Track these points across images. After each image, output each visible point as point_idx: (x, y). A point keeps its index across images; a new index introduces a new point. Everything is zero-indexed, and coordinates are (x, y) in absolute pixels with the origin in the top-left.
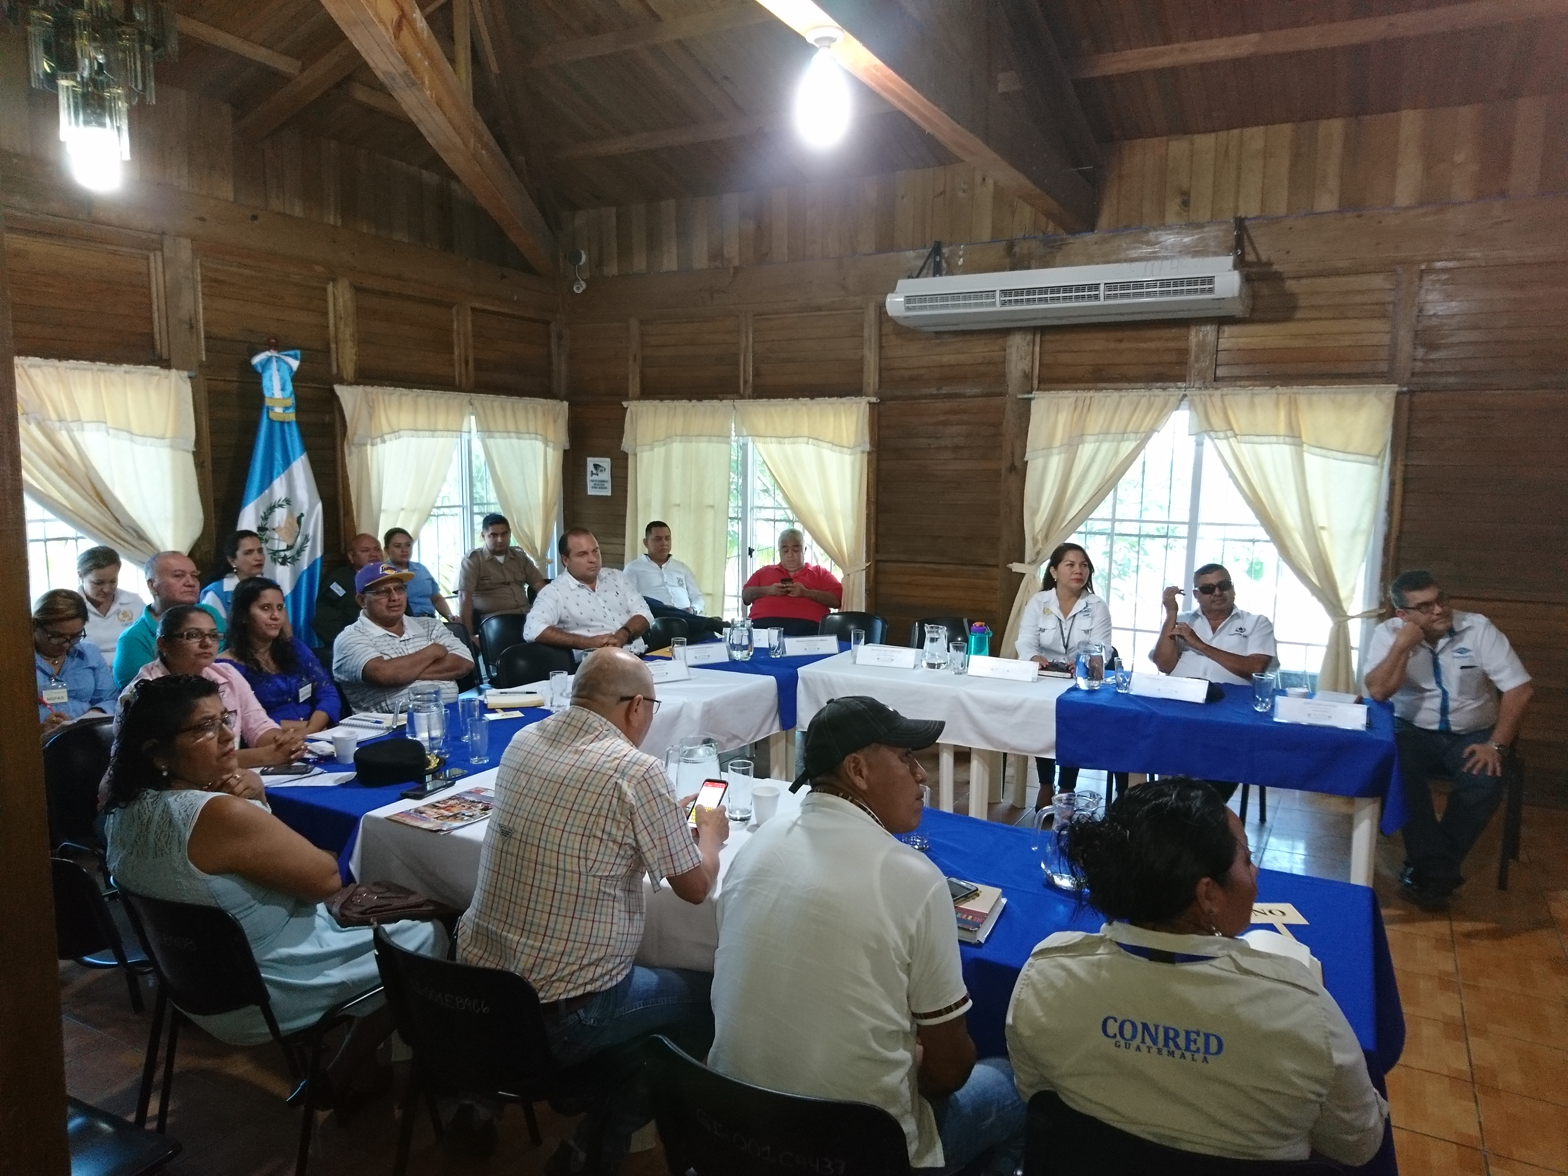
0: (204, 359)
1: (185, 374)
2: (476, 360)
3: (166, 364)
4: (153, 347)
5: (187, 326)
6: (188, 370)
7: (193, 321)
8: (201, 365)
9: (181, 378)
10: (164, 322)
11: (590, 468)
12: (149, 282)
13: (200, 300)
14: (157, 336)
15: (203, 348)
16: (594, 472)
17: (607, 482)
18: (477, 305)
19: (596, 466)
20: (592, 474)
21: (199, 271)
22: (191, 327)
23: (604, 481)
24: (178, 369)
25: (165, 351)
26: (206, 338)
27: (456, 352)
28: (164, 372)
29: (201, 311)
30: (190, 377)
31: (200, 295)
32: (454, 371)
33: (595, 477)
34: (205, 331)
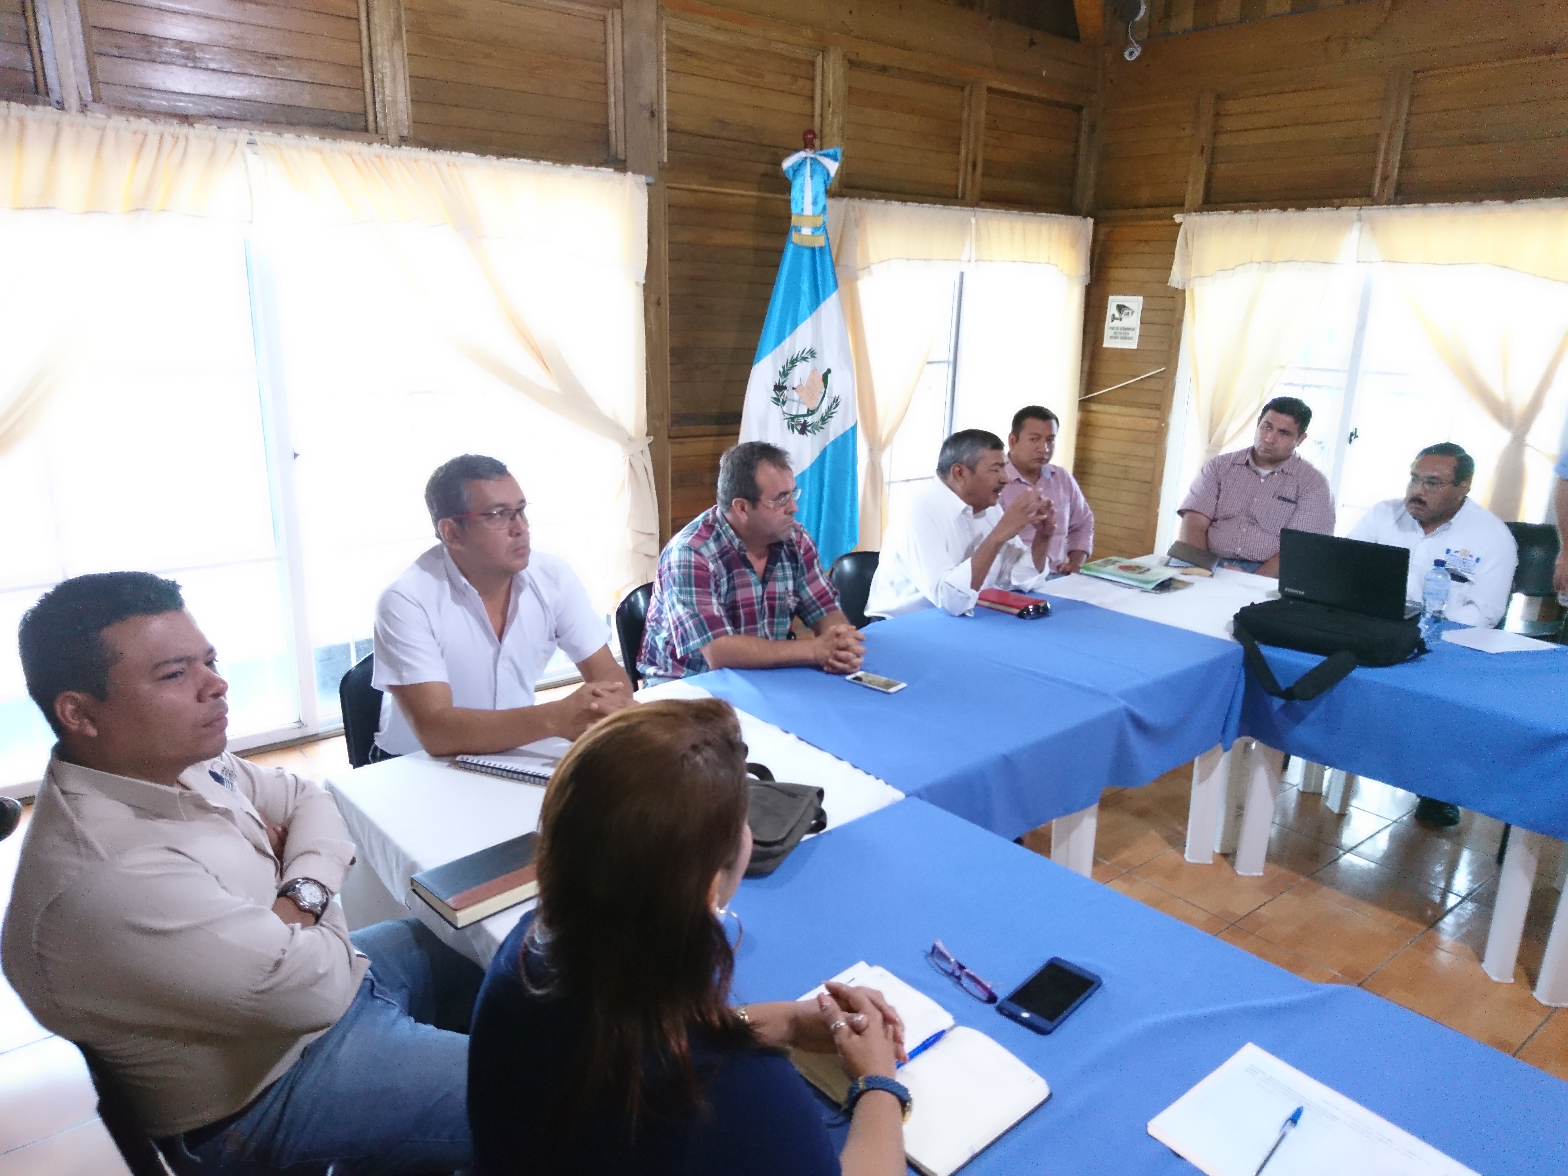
0: (665, 160)
1: (643, 179)
2: (986, 161)
3: (621, 166)
4: (607, 141)
5: (647, 115)
6: (646, 175)
7: (655, 107)
8: (662, 168)
9: (636, 183)
10: (621, 109)
11: (1112, 309)
12: (606, 53)
13: (664, 78)
14: (612, 128)
15: (666, 145)
16: (1117, 315)
17: (1133, 329)
18: (995, 84)
19: (1120, 308)
20: (1114, 318)
21: (664, 36)
22: (653, 114)
23: (1129, 329)
24: (634, 172)
25: (621, 148)
26: (669, 130)
27: (963, 152)
28: (617, 176)
29: (665, 94)
30: (648, 184)
31: (664, 70)
32: (958, 178)
33: (1116, 323)
34: (668, 122)
